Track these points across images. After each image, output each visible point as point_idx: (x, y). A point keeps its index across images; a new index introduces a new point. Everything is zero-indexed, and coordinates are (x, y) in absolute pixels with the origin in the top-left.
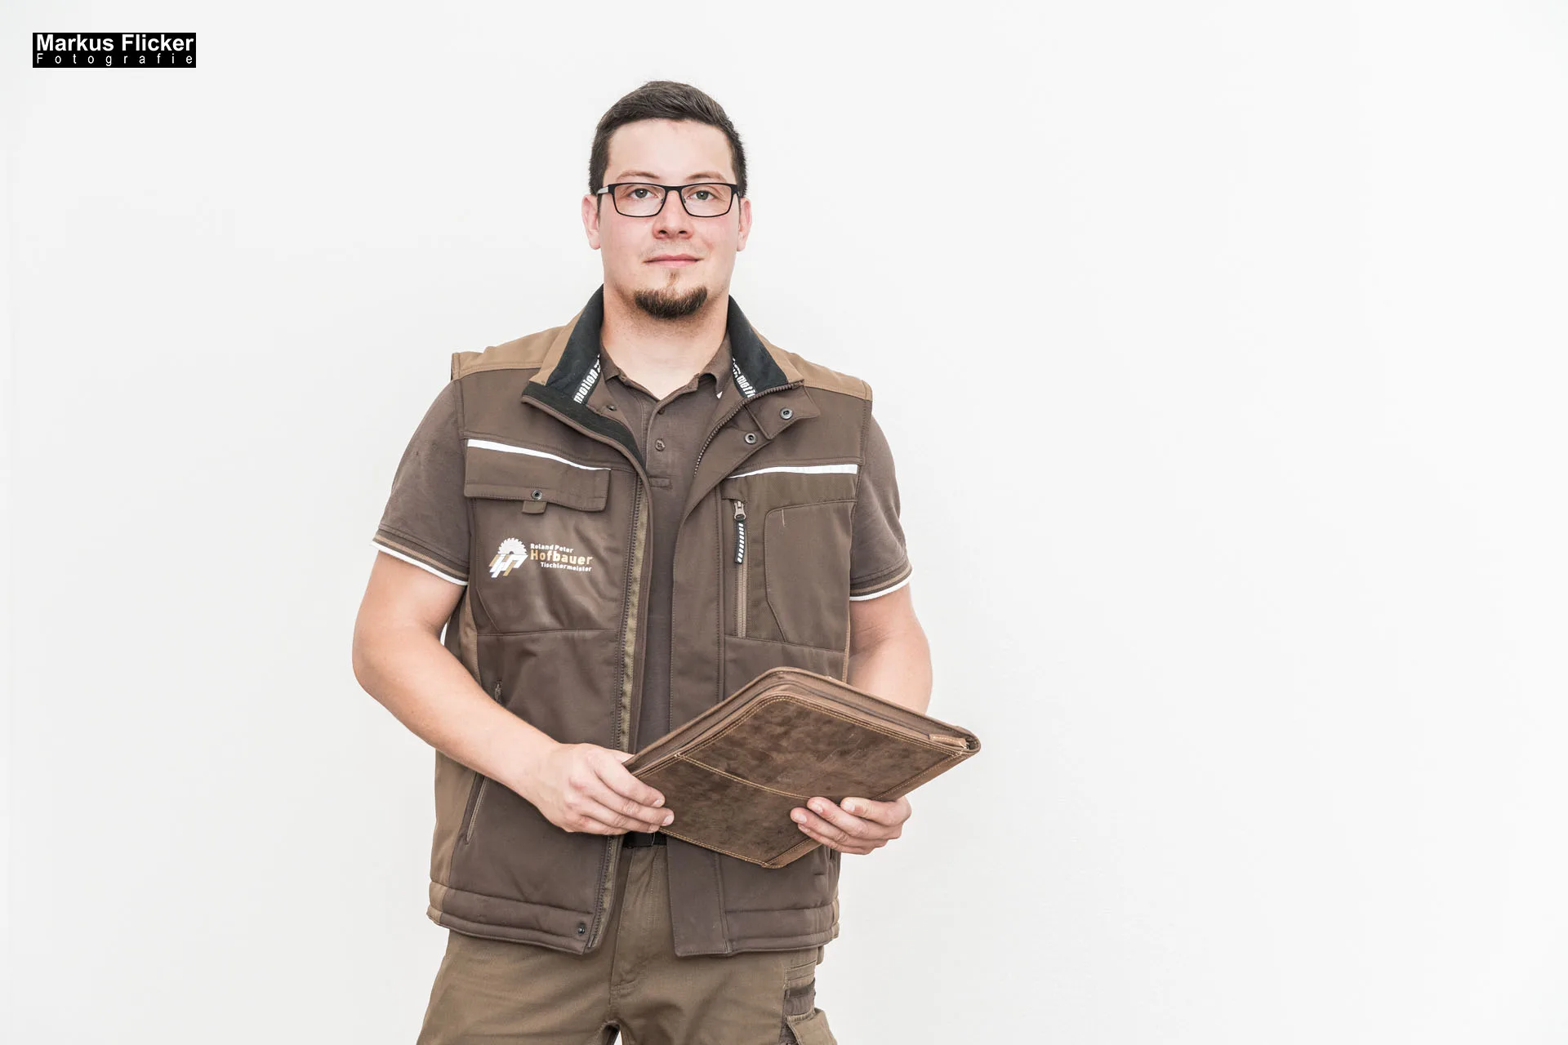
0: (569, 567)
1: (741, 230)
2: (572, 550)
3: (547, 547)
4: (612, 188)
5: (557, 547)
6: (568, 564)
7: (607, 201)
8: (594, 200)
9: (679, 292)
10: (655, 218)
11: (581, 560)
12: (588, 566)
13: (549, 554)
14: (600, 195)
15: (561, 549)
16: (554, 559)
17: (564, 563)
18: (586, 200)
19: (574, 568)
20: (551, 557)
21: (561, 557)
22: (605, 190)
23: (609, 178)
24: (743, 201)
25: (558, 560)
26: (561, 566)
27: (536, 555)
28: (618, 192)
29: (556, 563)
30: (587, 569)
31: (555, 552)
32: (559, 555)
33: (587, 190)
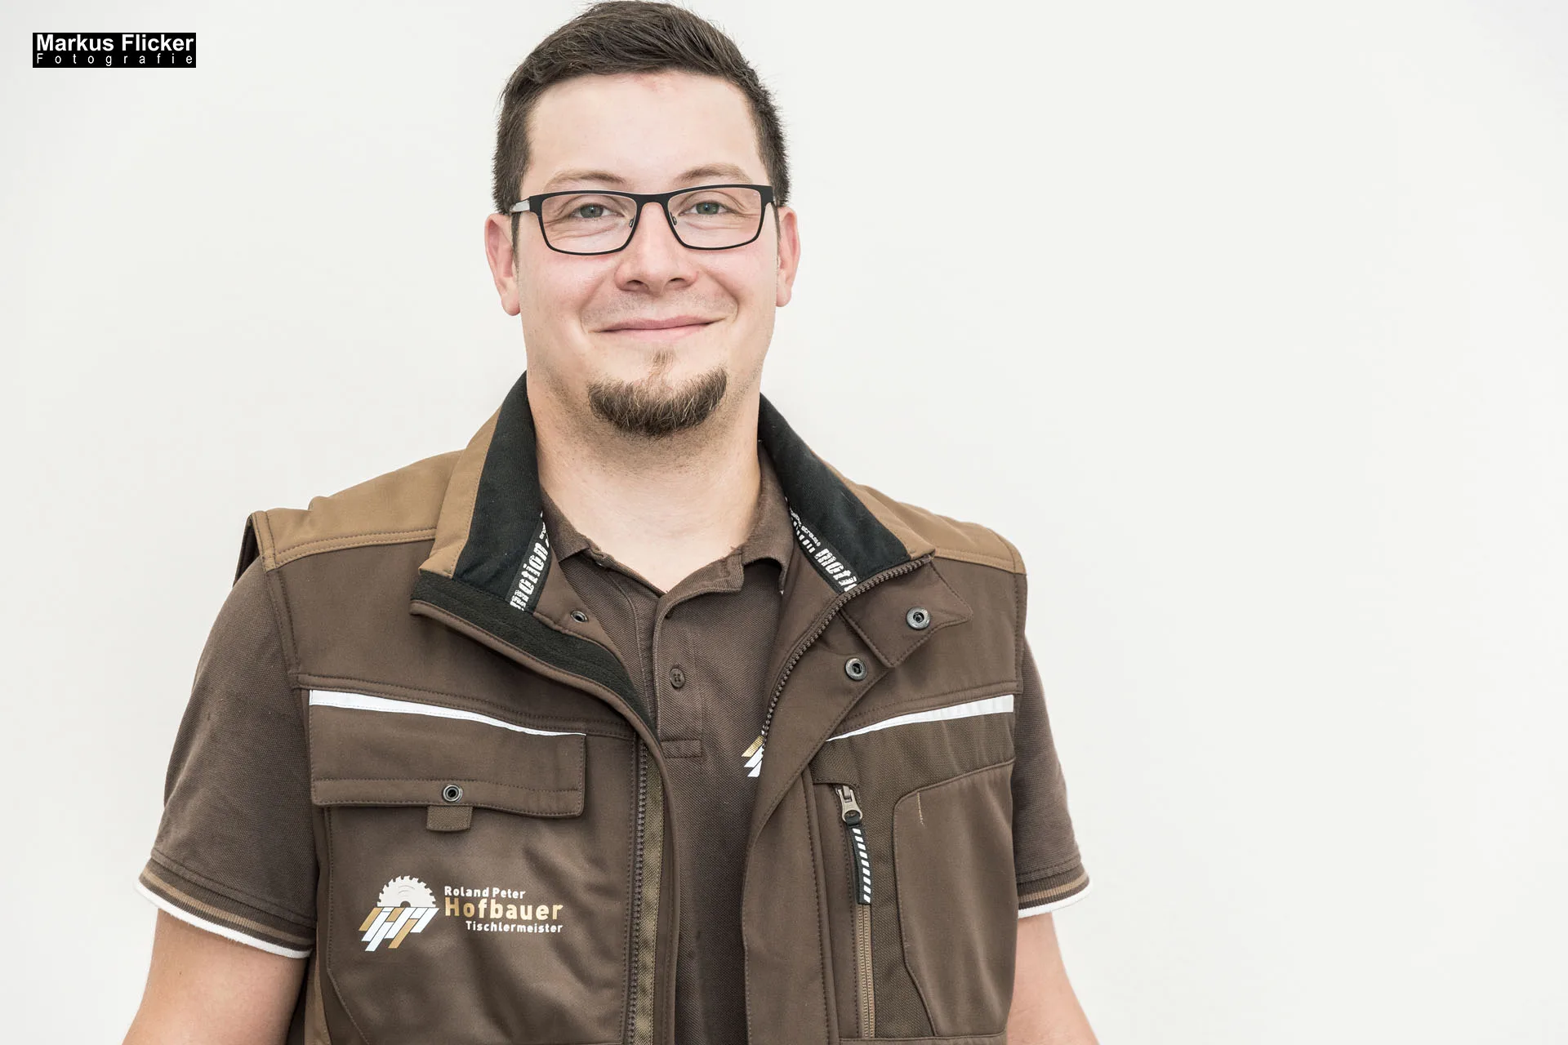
0: (521, 928)
1: (782, 266)
2: (522, 893)
3: (477, 892)
4: (536, 203)
5: (496, 891)
6: (519, 921)
7: (528, 224)
8: (506, 223)
9: (673, 385)
10: (622, 254)
11: (542, 912)
12: (556, 923)
13: (482, 905)
14: (516, 216)
15: (503, 894)
16: (493, 915)
17: (511, 922)
18: (492, 226)
19: (530, 929)
20: (487, 911)
21: (505, 910)
22: (524, 206)
23: (531, 186)
24: (782, 213)
25: (499, 915)
26: (506, 928)
27: (456, 907)
28: (550, 211)
29: (496, 921)
30: (553, 929)
31: (493, 901)
32: (500, 907)
33: (490, 208)
